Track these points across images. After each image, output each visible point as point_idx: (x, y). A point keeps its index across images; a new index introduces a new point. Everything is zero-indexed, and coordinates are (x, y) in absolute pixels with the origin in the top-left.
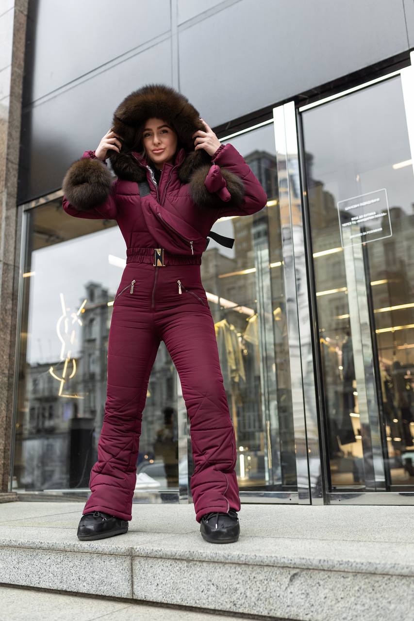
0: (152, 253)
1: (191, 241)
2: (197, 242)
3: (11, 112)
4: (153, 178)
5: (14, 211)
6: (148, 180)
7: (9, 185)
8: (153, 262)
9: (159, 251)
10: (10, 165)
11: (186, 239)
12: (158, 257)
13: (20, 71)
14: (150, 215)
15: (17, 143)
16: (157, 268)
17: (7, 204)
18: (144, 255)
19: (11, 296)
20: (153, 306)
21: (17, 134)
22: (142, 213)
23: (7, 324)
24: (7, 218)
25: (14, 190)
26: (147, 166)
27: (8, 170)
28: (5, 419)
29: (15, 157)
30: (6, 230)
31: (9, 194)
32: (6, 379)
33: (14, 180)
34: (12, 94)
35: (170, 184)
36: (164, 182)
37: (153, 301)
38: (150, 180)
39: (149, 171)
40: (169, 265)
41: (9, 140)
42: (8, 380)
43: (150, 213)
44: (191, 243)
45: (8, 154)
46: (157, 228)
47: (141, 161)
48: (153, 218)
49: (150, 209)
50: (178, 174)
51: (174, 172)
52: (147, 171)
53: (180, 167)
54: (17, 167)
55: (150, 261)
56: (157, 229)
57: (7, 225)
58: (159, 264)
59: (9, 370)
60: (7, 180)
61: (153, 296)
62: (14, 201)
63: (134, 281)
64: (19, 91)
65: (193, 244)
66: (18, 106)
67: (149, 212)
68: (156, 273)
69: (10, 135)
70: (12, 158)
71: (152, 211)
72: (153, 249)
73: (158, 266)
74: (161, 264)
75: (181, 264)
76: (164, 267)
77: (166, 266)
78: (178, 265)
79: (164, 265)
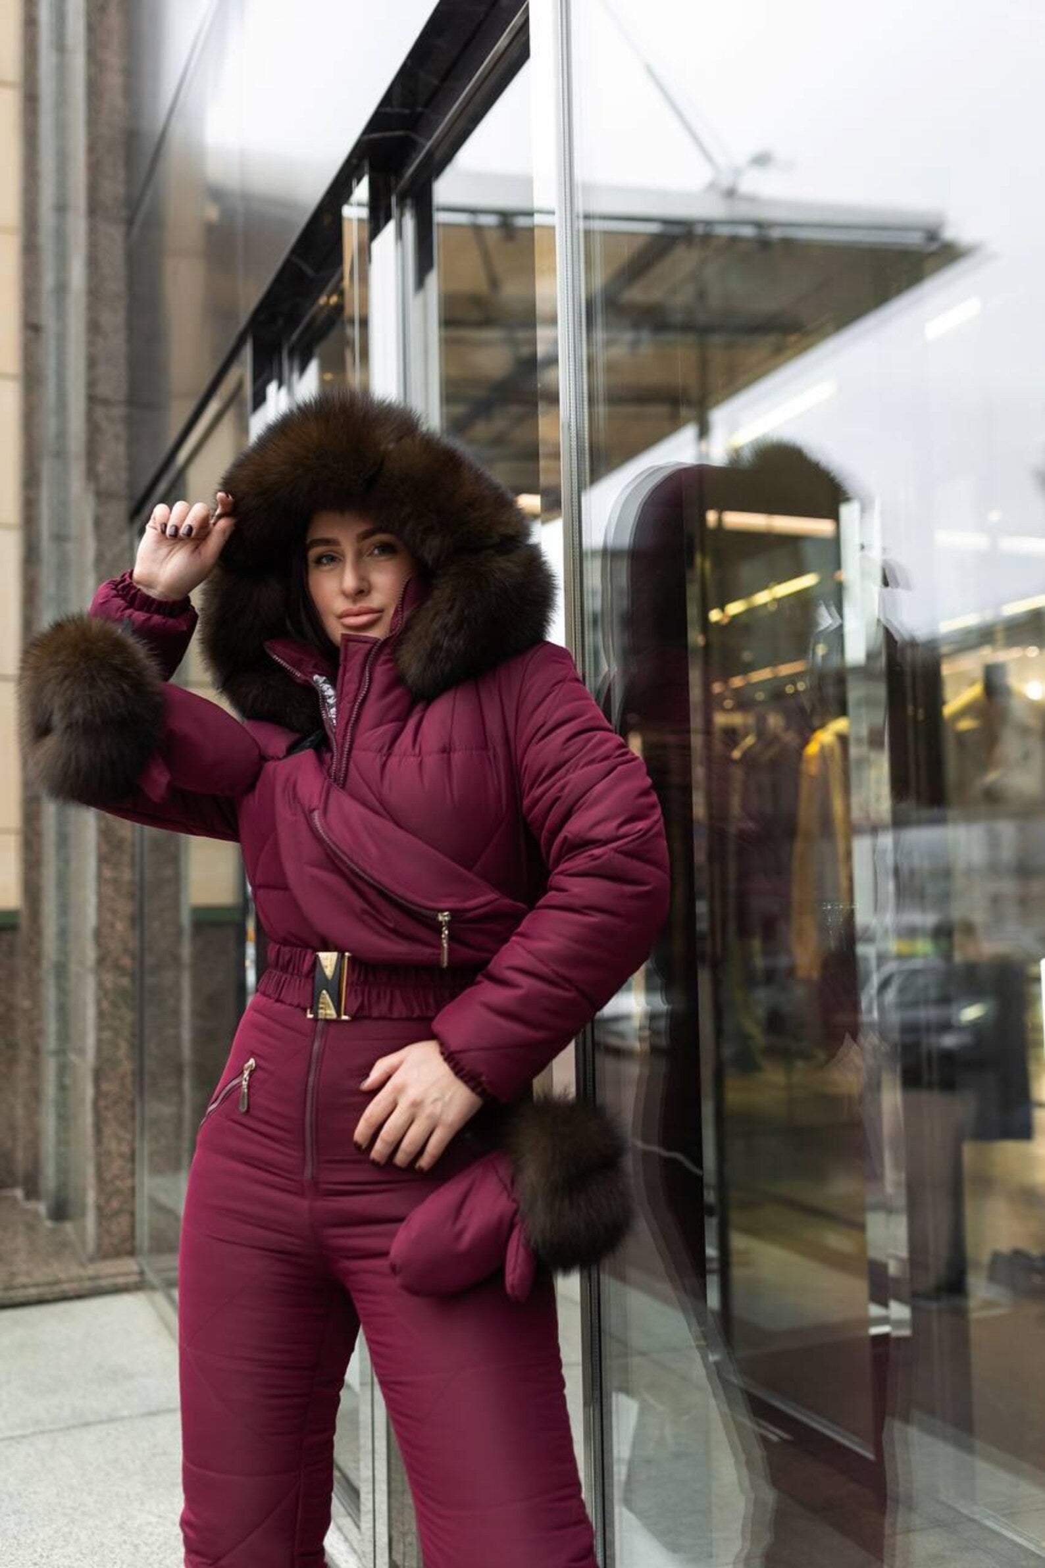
0: (306, 967)
1: (442, 911)
2: (469, 915)
8: (306, 1002)
9: (328, 960)
11: (414, 904)
12: (326, 983)
14: (295, 819)
16: (320, 1024)
20: (308, 1172)
26: (317, 678)
32: (125, 981)
37: (308, 1152)
40: (369, 1017)
42: (134, 981)
44: (440, 918)
46: (313, 865)
47: (299, 664)
48: (305, 831)
50: (396, 662)
51: (384, 658)
56: (316, 872)
58: (328, 1011)
59: (134, 958)
61: (308, 1133)
63: (252, 1062)
65: (450, 924)
68: (316, 1046)
70: (103, 390)
72: (310, 951)
73: (321, 1019)
74: (331, 1013)
75: (417, 1013)
76: (345, 1021)
77: (354, 1018)
78: (408, 1019)
79: (345, 1014)
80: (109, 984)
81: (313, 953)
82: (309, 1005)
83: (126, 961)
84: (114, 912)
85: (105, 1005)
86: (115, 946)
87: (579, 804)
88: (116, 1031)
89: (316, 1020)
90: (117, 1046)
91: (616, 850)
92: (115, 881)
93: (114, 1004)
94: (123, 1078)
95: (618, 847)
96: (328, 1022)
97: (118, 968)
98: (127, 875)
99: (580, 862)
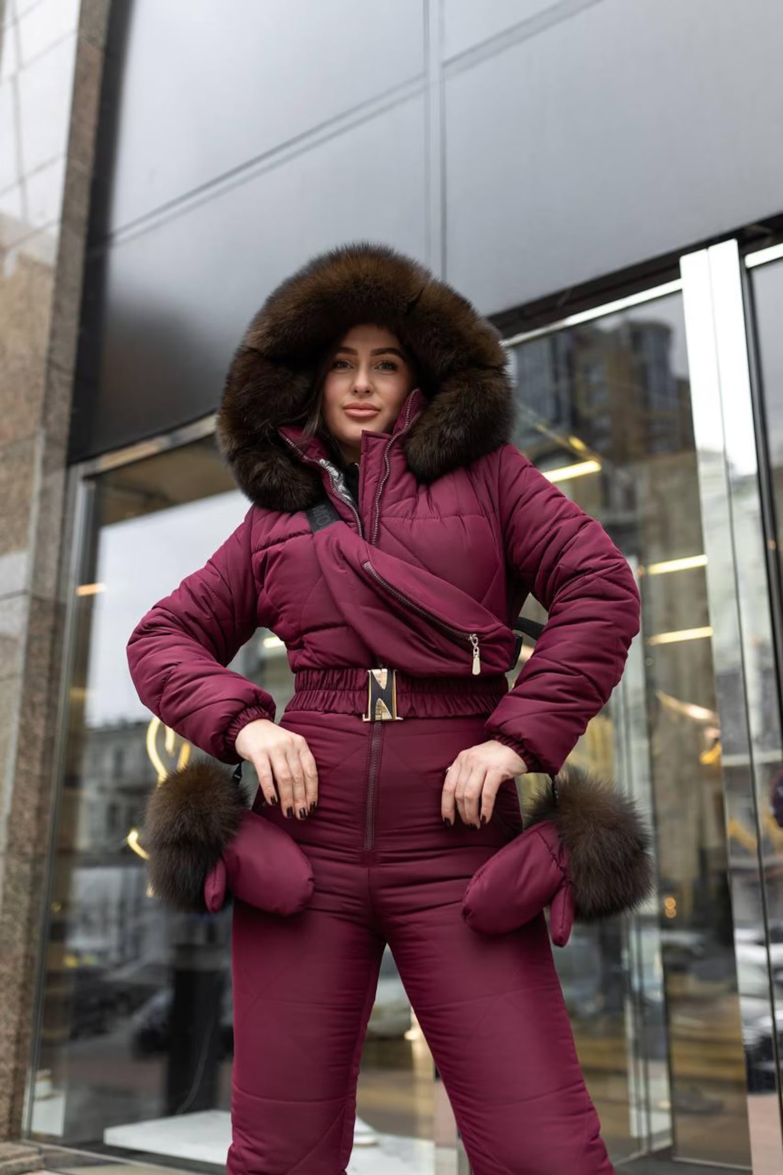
0: (361, 682)
1: (472, 633)
2: (488, 637)
3: (61, 257)
4: (341, 487)
5: (58, 476)
6: (330, 496)
7: (51, 417)
8: (360, 709)
9: (381, 675)
10: (55, 374)
11: (454, 628)
12: (379, 693)
13: (85, 168)
14: (344, 571)
15: (71, 324)
16: (377, 726)
17: (45, 463)
18: (336, 689)
19: (46, 673)
20: (368, 844)
21: (72, 306)
22: (321, 573)
23: (35, 737)
24: (45, 493)
25: (62, 430)
26: (322, 461)
27: (49, 385)
28: (21, 962)
29: (67, 356)
30: (41, 521)
31: (50, 441)
32: (26, 868)
33: (63, 408)
34: (66, 217)
35: (389, 485)
36: (370, 483)
37: (369, 828)
38: (333, 496)
39: (327, 472)
40: (416, 718)
41: (54, 319)
42: (33, 868)
43: (342, 568)
44: (471, 639)
45: (51, 350)
47: (305, 449)
48: (353, 580)
49: (343, 558)
50: (405, 454)
51: (395, 451)
52: (321, 473)
53: (410, 434)
54: (69, 378)
55: (354, 704)
56: (368, 609)
57: (45, 509)
58: (384, 714)
59: (35, 846)
60: (46, 408)
61: (369, 813)
62: (60, 454)
64: (81, 210)
66: (78, 243)
67: (338, 564)
68: (375, 744)
69: (57, 308)
70: (59, 358)
71: (348, 563)
72: (363, 671)
73: (378, 721)
74: (386, 716)
75: (453, 713)
76: (398, 721)
77: (406, 718)
78: (445, 718)
79: (398, 716)
80: (14, 870)
81: (364, 672)
82: (364, 711)
83: (29, 849)
84: (24, 801)
85: (9, 889)
86: (22, 834)
87: (568, 545)
88: (15, 914)
89: (373, 722)
90: (14, 929)
91: (601, 576)
92: (27, 773)
93: (16, 889)
94: (16, 960)
95: (605, 574)
96: (384, 722)
97: (22, 854)
98: (37, 769)
99: (575, 585)
